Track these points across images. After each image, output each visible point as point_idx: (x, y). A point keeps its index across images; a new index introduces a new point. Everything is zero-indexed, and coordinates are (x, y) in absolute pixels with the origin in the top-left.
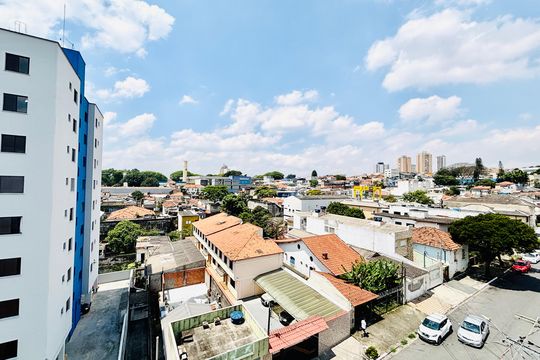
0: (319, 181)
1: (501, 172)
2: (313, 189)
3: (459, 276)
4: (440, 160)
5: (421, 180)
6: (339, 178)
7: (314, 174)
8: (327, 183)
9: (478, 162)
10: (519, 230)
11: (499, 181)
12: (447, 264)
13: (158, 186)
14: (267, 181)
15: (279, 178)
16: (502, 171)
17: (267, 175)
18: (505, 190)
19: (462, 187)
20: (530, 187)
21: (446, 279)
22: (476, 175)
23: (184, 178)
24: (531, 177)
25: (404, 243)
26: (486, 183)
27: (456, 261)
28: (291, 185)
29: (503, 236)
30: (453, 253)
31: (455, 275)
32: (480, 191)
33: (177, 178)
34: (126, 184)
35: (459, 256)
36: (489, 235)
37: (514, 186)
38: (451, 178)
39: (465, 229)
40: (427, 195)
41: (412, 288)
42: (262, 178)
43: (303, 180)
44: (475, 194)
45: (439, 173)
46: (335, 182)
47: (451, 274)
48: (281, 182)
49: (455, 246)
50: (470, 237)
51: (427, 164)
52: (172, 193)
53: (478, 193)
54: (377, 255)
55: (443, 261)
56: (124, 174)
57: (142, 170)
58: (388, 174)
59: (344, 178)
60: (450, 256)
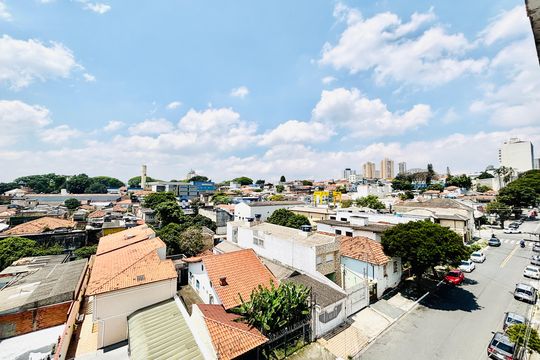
0: (285, 186)
1: (449, 177)
2: (278, 194)
3: (389, 293)
4: (402, 166)
5: (381, 185)
6: (305, 183)
7: (283, 179)
8: (293, 189)
9: (430, 167)
10: (446, 240)
11: (447, 185)
12: (375, 281)
13: (106, 192)
14: (233, 187)
15: (247, 184)
16: (449, 175)
17: (235, 181)
18: (451, 194)
19: (416, 192)
20: (473, 191)
21: (374, 299)
22: (428, 180)
23: (143, 184)
24: (474, 182)
25: (330, 257)
26: (436, 188)
27: (386, 276)
28: (257, 191)
29: (430, 247)
30: (382, 268)
31: (384, 293)
32: (431, 195)
33: (135, 184)
34: (64, 191)
35: (390, 270)
36: (416, 246)
37: (459, 190)
38: (407, 183)
39: (394, 239)
40: (380, 200)
41: (325, 318)
42: (228, 183)
43: (270, 185)
44: (426, 198)
45: (397, 178)
46: (301, 187)
47: (380, 292)
48: (248, 187)
49: (385, 258)
50: (398, 248)
51: (389, 170)
52: (119, 200)
53: (429, 197)
54: (296, 274)
55: (370, 278)
56: (67, 179)
58: (352, 179)
59: (310, 184)
60: (379, 271)
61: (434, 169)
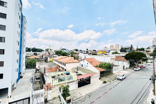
1: (137, 48)
6: (94, 50)
8: (91, 52)
13: (41, 52)
15: (77, 51)
17: (74, 50)
22: (131, 49)
23: (49, 51)
24: (145, 50)
25: (113, 60)
28: (81, 52)
31: (126, 68)
34: (31, 51)
38: (124, 50)
43: (84, 51)
51: (118, 47)
56: (31, 49)
57: (36, 48)
61: (133, 46)
